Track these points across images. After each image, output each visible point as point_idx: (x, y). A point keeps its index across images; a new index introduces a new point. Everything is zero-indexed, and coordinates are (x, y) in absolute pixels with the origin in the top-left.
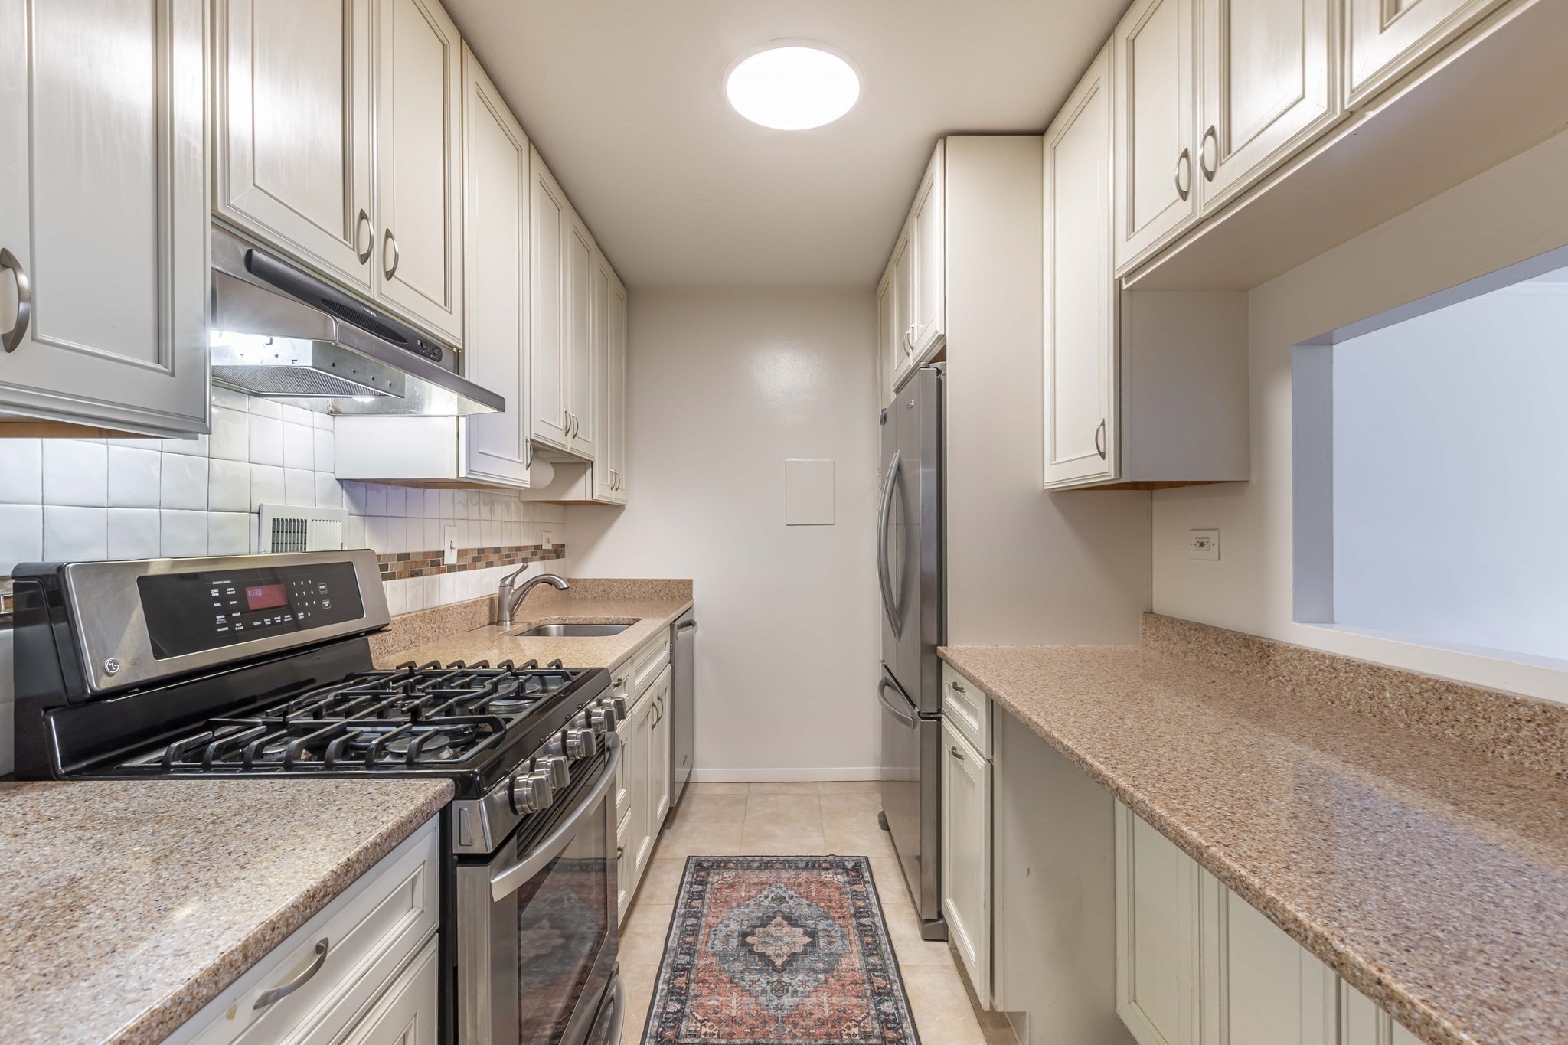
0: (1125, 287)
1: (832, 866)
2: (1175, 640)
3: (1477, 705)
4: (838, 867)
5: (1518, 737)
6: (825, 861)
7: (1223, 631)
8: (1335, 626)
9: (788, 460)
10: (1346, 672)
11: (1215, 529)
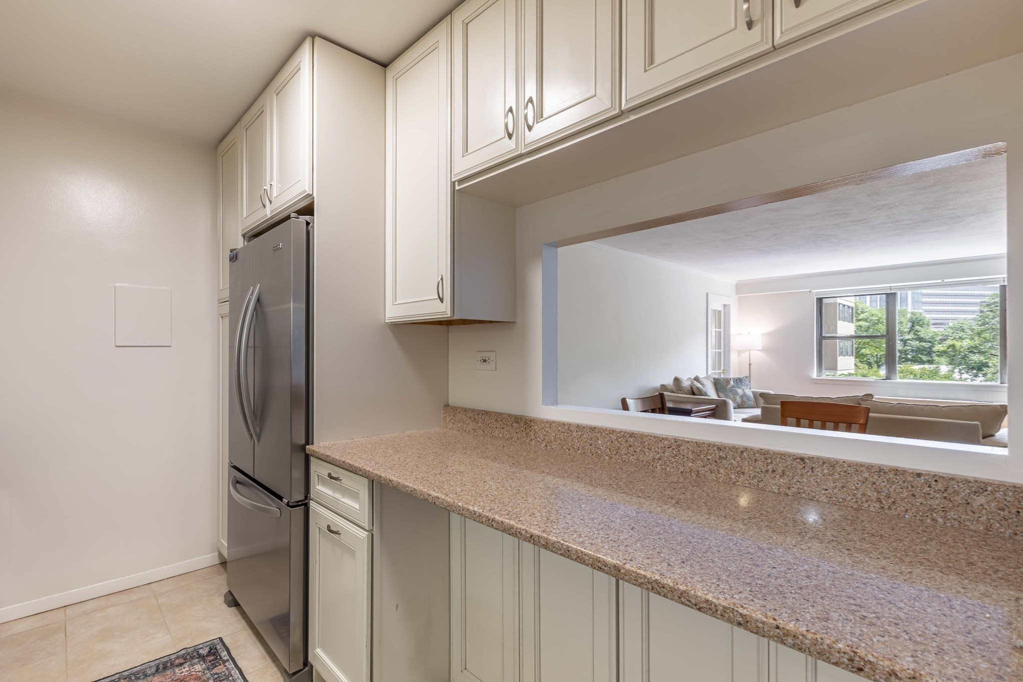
0: (457, 188)
1: (186, 659)
2: (467, 422)
3: (644, 442)
4: (192, 658)
5: (664, 456)
6: (178, 658)
7: (501, 414)
8: (558, 406)
9: (118, 285)
10: (577, 432)
11: (494, 351)
